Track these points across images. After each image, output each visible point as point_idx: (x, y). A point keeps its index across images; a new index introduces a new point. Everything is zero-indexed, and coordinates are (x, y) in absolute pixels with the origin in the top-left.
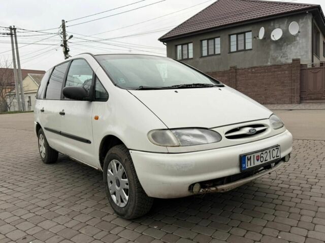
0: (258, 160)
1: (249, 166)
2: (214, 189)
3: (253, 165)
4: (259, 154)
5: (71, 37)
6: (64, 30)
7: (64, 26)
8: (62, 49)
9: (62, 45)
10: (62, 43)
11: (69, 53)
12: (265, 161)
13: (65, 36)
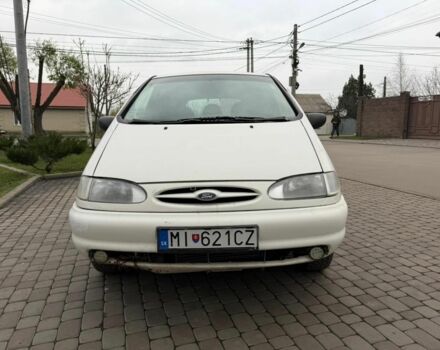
0: (196, 241)
1: (175, 246)
2: (131, 264)
3: (182, 246)
4: (200, 232)
5: (303, 44)
6: (295, 38)
7: (295, 33)
8: (291, 61)
9: (290, 57)
10: (291, 54)
11: (298, 66)
12: (214, 244)
13: (295, 45)
